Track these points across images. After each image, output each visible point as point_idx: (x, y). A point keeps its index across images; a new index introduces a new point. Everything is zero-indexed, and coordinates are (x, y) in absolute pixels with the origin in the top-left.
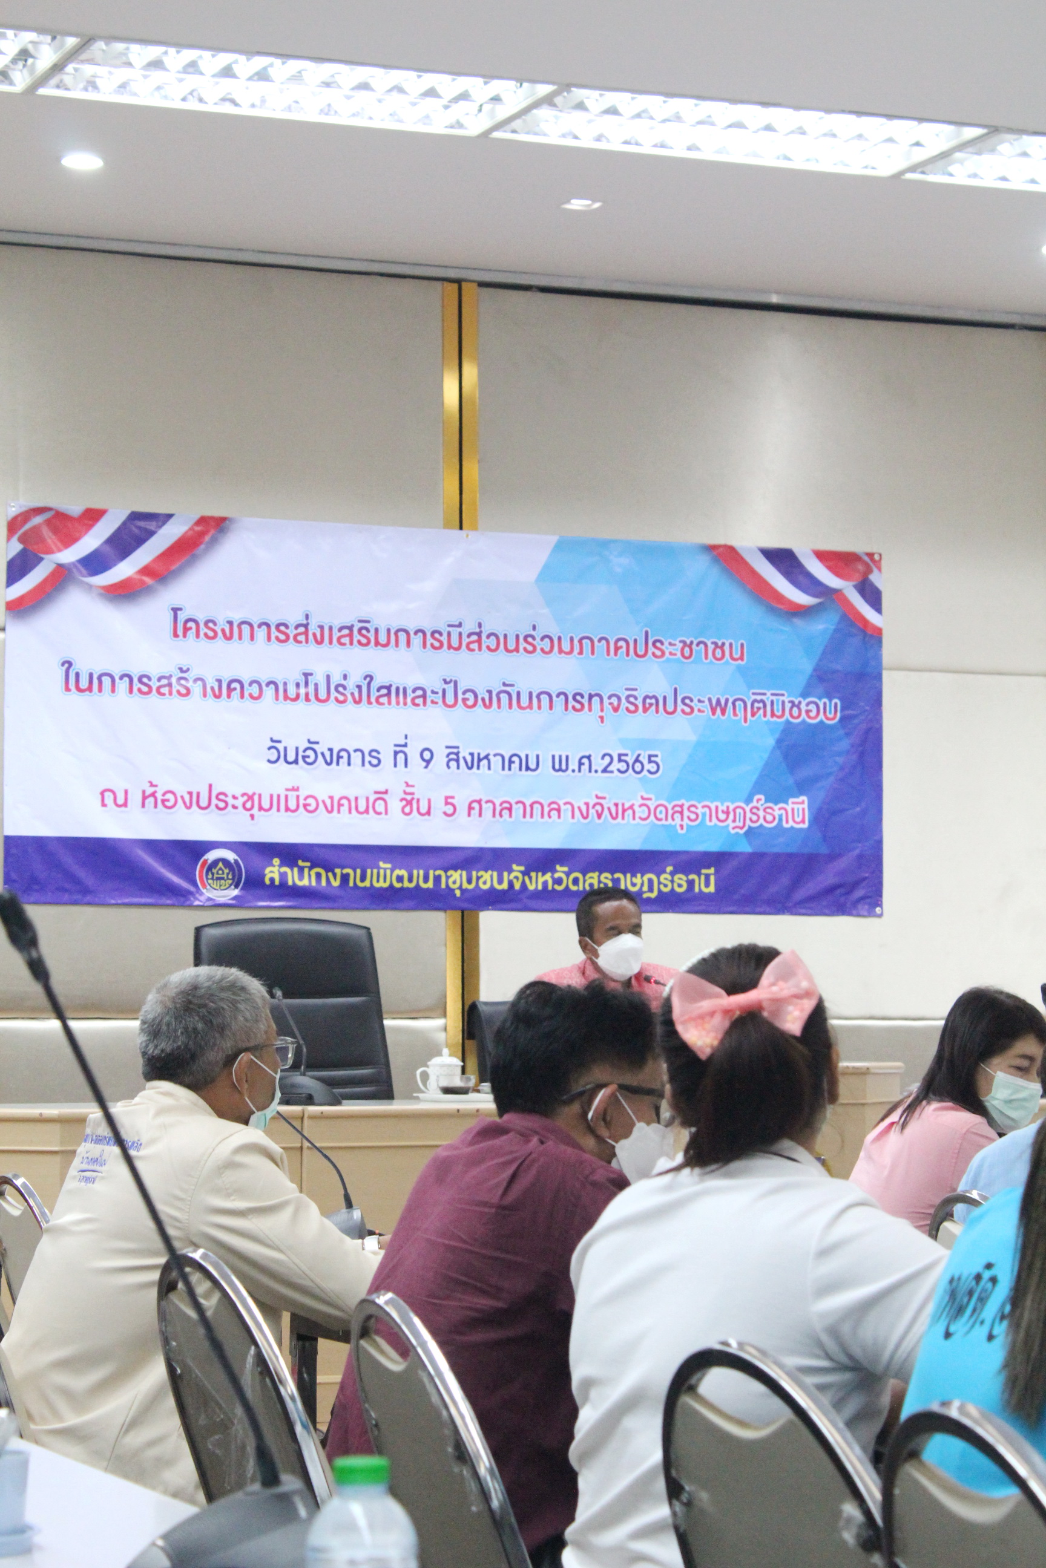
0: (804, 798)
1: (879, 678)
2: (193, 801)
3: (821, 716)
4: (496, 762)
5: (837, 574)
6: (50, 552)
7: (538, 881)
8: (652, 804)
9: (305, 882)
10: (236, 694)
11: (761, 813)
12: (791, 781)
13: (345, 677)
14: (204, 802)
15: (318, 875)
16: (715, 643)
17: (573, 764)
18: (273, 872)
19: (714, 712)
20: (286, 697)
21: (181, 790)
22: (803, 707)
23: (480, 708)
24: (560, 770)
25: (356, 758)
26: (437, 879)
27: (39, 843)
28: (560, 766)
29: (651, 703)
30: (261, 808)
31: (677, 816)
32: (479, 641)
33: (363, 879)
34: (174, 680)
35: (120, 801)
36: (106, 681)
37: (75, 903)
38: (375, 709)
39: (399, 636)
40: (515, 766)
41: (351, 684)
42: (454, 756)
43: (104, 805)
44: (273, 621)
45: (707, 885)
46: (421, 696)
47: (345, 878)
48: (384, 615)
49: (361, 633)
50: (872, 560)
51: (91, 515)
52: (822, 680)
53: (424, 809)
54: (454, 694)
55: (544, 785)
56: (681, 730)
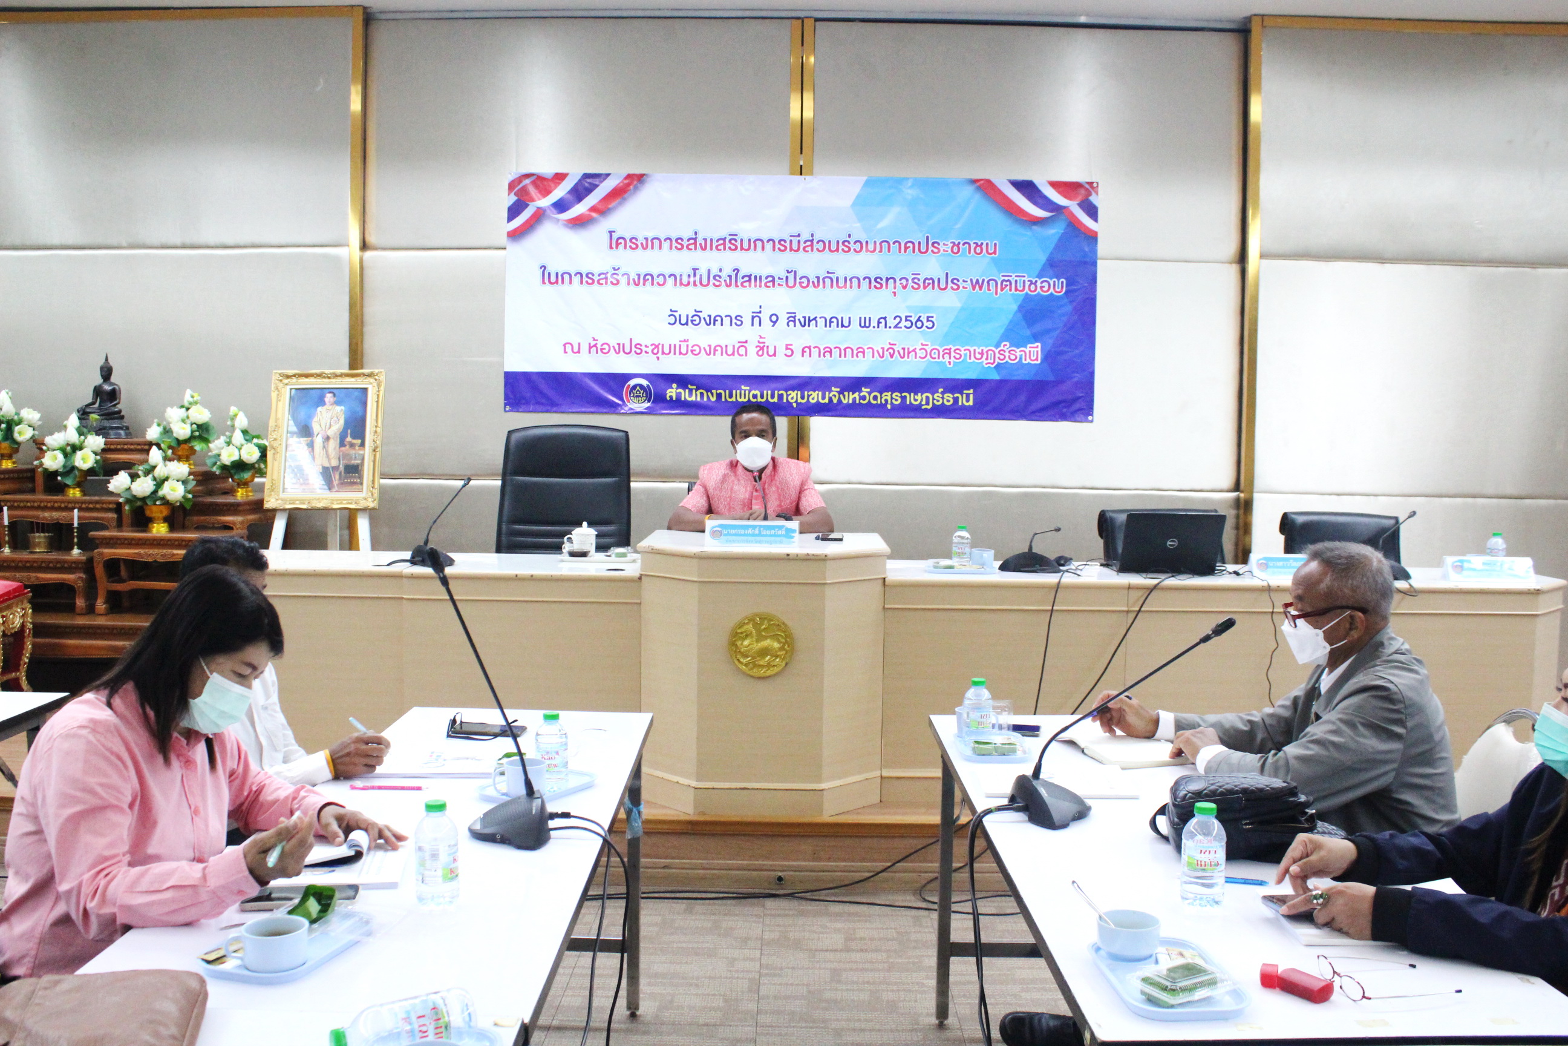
0: (1039, 344)
1: (1094, 264)
2: (620, 349)
3: (1052, 290)
4: (821, 322)
5: (1066, 197)
6: (533, 200)
7: (849, 398)
8: (929, 349)
9: (693, 398)
10: (649, 283)
11: (1007, 354)
12: (1028, 333)
13: (721, 270)
14: (627, 350)
15: (702, 394)
16: (977, 244)
17: (874, 323)
18: (672, 392)
19: (973, 288)
20: (681, 284)
21: (613, 343)
22: (1039, 284)
23: (811, 288)
24: (865, 326)
25: (727, 321)
26: (781, 397)
27: (526, 375)
28: (865, 324)
29: (930, 283)
30: (663, 353)
31: (947, 356)
32: (812, 246)
33: (731, 396)
34: (609, 275)
35: (576, 350)
36: (566, 277)
37: (547, 411)
38: (740, 289)
39: (755, 244)
40: (834, 325)
41: (724, 275)
42: (792, 319)
43: (565, 352)
44: (674, 237)
45: (968, 401)
46: (772, 280)
47: (719, 396)
48: (747, 230)
49: (731, 243)
50: (1091, 187)
51: (560, 177)
52: (1053, 266)
53: (771, 352)
54: (793, 279)
55: (854, 336)
56: (950, 300)
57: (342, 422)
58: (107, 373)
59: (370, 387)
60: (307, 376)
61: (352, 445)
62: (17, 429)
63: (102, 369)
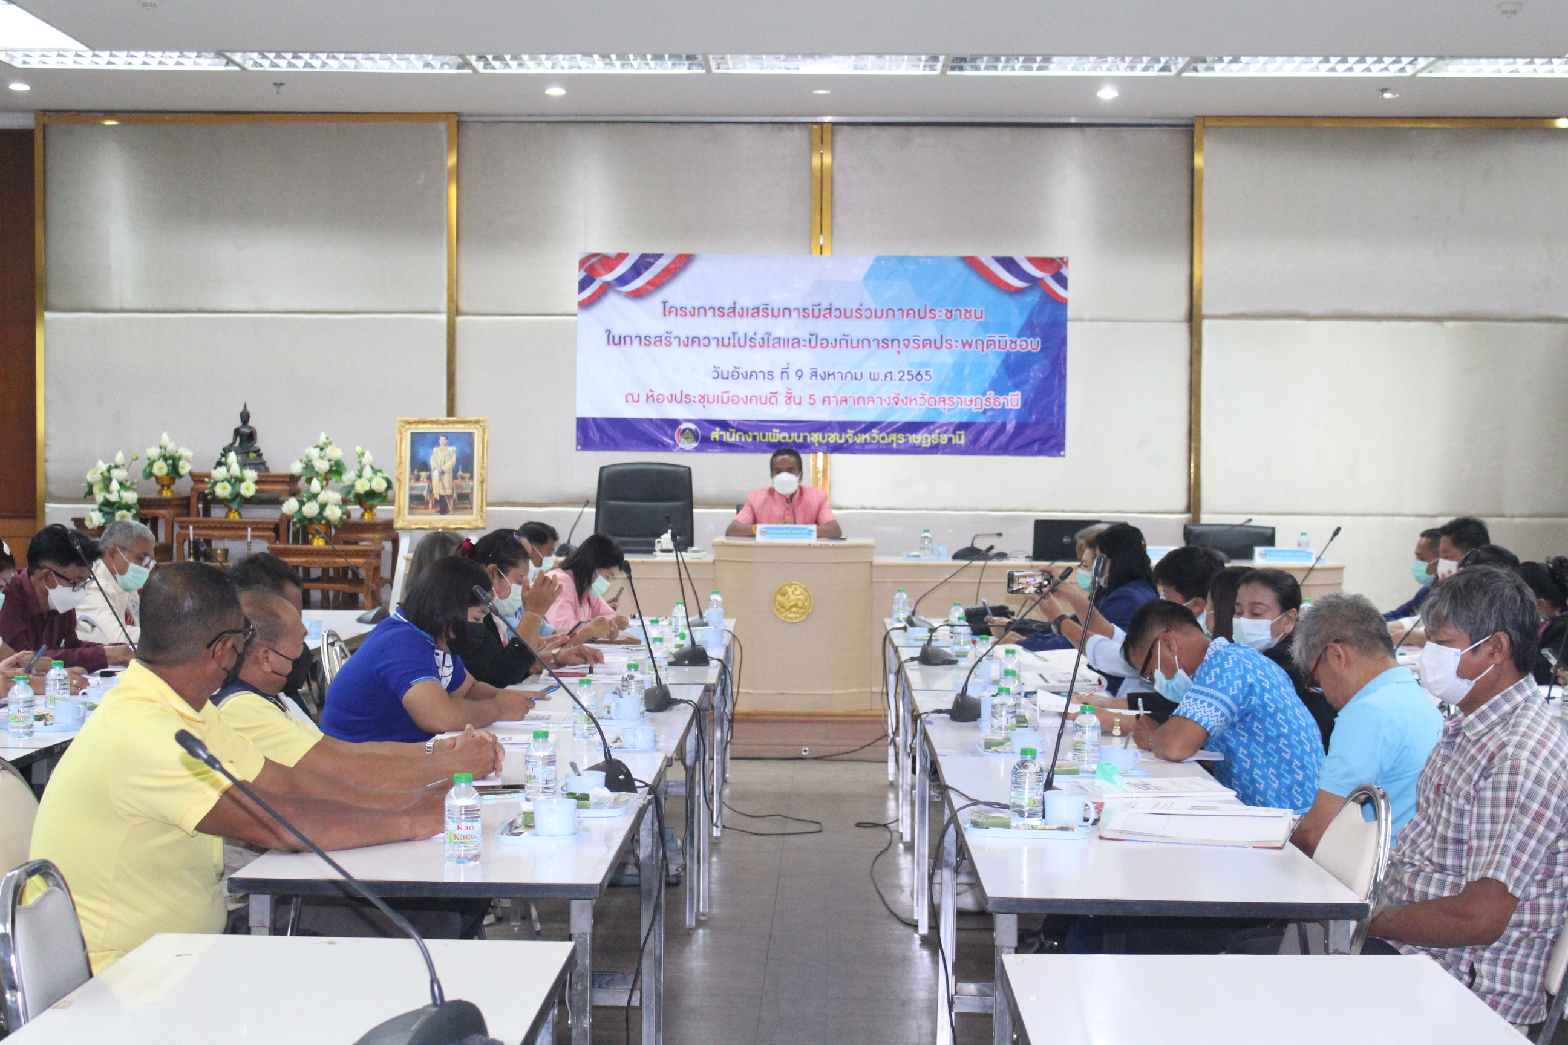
0: (1018, 393)
1: (1064, 326)
2: (673, 398)
3: (1029, 347)
4: (838, 376)
5: (1040, 270)
6: (599, 275)
8: (927, 397)
9: (733, 440)
10: (696, 344)
11: (992, 401)
12: (1010, 383)
13: (755, 334)
14: (679, 399)
15: (740, 436)
16: (966, 310)
17: (882, 377)
18: (716, 434)
19: (964, 346)
20: (723, 345)
21: (667, 394)
22: (1018, 343)
23: (830, 348)
24: (874, 379)
25: (760, 375)
26: (805, 438)
27: (595, 420)
29: (927, 343)
30: (708, 402)
31: (942, 403)
32: (830, 313)
33: (764, 437)
34: (663, 338)
35: (636, 399)
36: (628, 339)
38: (772, 350)
39: (785, 311)
40: (849, 378)
41: (758, 337)
42: (814, 374)
43: (627, 401)
44: (717, 306)
45: (960, 439)
46: (797, 342)
47: (754, 437)
48: (777, 300)
49: (764, 311)
50: (1062, 262)
51: (621, 257)
52: (1029, 329)
53: (797, 401)
54: (816, 341)
55: (865, 388)
56: (946, 357)
57: (454, 459)
58: (245, 417)
59: (476, 431)
60: (424, 422)
61: (463, 478)
62: (181, 463)
63: (242, 415)
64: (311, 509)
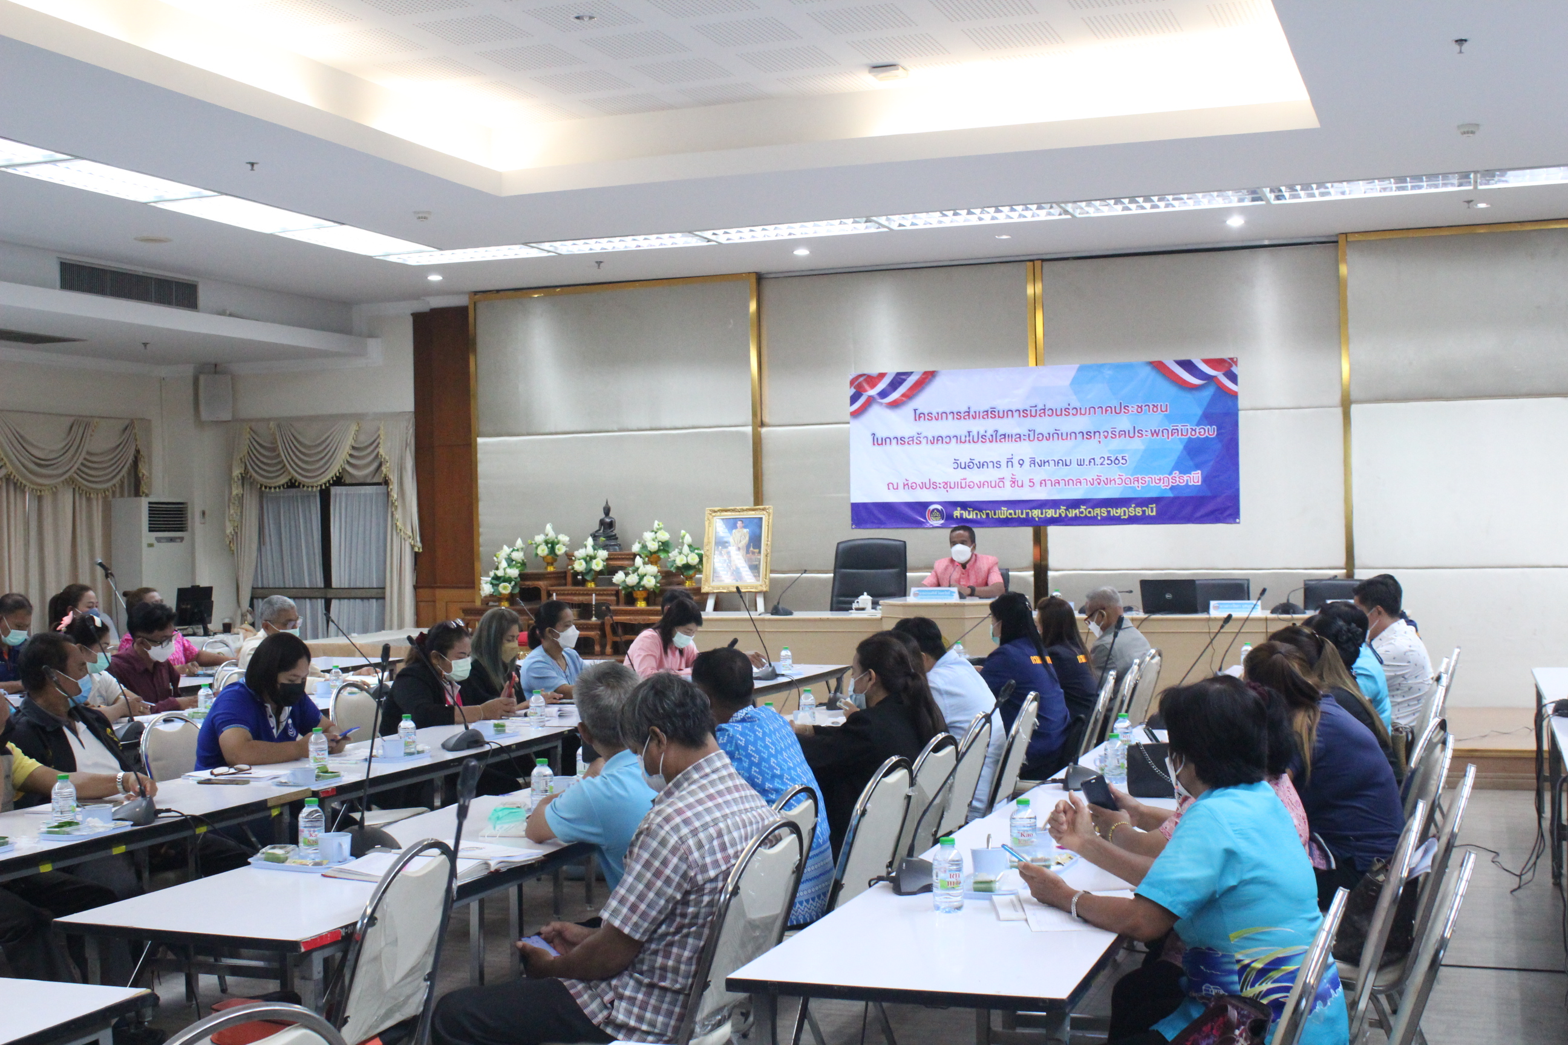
0: (1199, 472)
1: (1237, 415)
2: (923, 486)
3: (1207, 434)
4: (1052, 463)
5: (1215, 369)
6: (866, 391)
7: (1072, 513)
8: (1123, 478)
9: (971, 517)
10: (940, 442)
11: (1177, 479)
12: (1191, 464)
13: (986, 432)
14: (928, 486)
15: (976, 514)
16: (1153, 405)
17: (1087, 462)
18: (957, 513)
19: (1153, 435)
20: (961, 442)
21: (919, 482)
22: (1197, 431)
23: (1045, 441)
24: (1081, 465)
25: (991, 465)
26: (1027, 514)
27: (865, 505)
28: (1080, 463)
29: (1123, 433)
30: (950, 488)
31: (1136, 483)
32: (1045, 413)
33: (995, 514)
34: (915, 438)
35: (895, 487)
36: (888, 440)
37: (879, 528)
38: (999, 444)
39: (1008, 413)
40: (1060, 464)
41: (988, 435)
42: (1033, 462)
43: (889, 489)
44: (955, 411)
45: (1152, 512)
46: (1019, 437)
47: (987, 514)
48: (1002, 405)
49: (992, 413)
50: (1233, 361)
51: (882, 376)
52: (1207, 418)
53: (1020, 484)
54: (1033, 436)
55: (1073, 472)
56: (1137, 445)
57: (747, 538)
58: (607, 511)
59: (763, 516)
60: (726, 511)
61: (753, 553)
62: (557, 547)
63: (604, 509)
64: (632, 579)
